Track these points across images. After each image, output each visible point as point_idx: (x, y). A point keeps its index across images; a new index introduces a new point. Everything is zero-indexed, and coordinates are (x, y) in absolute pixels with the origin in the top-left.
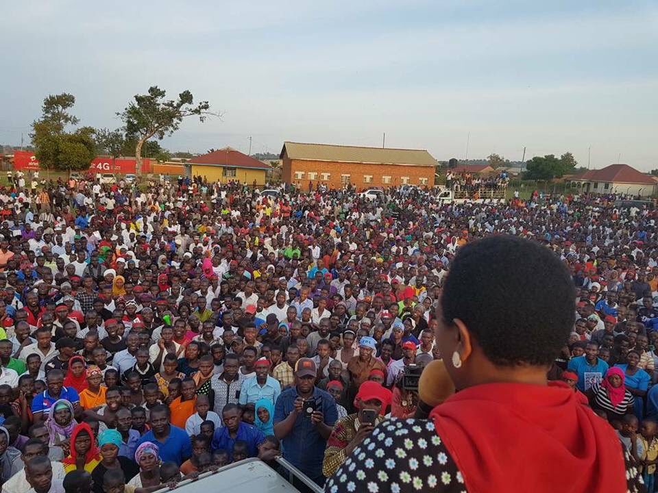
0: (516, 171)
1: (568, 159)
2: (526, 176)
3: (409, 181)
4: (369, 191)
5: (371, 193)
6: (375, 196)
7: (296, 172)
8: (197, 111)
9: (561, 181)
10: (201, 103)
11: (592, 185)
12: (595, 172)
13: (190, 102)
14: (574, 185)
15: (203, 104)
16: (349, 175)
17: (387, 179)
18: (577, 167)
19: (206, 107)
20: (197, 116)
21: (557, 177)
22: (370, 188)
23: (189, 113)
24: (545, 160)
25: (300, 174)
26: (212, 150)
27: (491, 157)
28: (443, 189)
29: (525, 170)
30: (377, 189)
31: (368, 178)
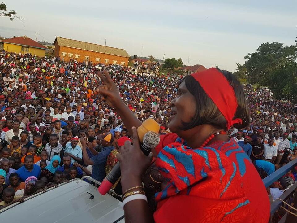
0: (160, 63)
1: (180, 60)
2: (164, 66)
3: (117, 63)
4: (99, 65)
5: (99, 66)
6: (101, 68)
7: (62, 53)
8: (9, 15)
9: (177, 69)
10: (11, 11)
11: (189, 72)
12: (190, 67)
13: (5, 10)
14: (182, 72)
15: (13, 11)
16: (89, 57)
17: (107, 61)
18: (183, 64)
19: (14, 13)
20: (8, 17)
21: (176, 68)
22: (99, 64)
23: (4, 15)
24: (172, 60)
25: (64, 54)
26: (15, 37)
27: (150, 56)
28: (133, 68)
29: (164, 63)
30: (102, 65)
31: (98, 59)
